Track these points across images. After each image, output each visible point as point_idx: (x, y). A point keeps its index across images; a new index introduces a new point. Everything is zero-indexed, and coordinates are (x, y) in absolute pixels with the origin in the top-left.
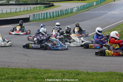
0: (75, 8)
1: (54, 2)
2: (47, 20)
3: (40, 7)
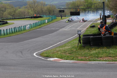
0: (27, 25)
1: (8, 19)
2: (1, 37)
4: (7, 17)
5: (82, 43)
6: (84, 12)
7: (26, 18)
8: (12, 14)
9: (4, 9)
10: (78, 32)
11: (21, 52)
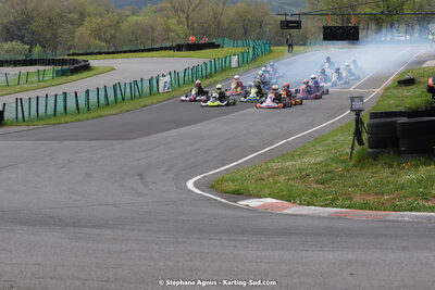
0: (163, 76)
1: (91, 54)
2: (67, 119)
3: (41, 74)
4: (89, 47)
5: (366, 144)
6: (374, 27)
7: (157, 49)
8: (108, 35)
9: (76, 16)
10: (352, 101)
11: (141, 176)
